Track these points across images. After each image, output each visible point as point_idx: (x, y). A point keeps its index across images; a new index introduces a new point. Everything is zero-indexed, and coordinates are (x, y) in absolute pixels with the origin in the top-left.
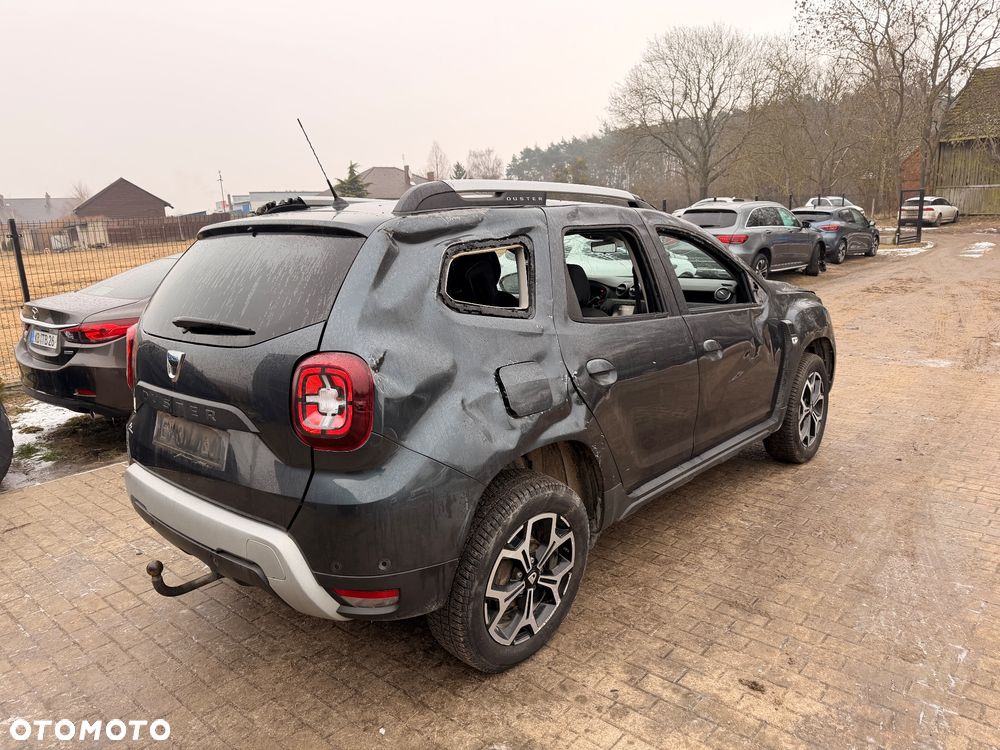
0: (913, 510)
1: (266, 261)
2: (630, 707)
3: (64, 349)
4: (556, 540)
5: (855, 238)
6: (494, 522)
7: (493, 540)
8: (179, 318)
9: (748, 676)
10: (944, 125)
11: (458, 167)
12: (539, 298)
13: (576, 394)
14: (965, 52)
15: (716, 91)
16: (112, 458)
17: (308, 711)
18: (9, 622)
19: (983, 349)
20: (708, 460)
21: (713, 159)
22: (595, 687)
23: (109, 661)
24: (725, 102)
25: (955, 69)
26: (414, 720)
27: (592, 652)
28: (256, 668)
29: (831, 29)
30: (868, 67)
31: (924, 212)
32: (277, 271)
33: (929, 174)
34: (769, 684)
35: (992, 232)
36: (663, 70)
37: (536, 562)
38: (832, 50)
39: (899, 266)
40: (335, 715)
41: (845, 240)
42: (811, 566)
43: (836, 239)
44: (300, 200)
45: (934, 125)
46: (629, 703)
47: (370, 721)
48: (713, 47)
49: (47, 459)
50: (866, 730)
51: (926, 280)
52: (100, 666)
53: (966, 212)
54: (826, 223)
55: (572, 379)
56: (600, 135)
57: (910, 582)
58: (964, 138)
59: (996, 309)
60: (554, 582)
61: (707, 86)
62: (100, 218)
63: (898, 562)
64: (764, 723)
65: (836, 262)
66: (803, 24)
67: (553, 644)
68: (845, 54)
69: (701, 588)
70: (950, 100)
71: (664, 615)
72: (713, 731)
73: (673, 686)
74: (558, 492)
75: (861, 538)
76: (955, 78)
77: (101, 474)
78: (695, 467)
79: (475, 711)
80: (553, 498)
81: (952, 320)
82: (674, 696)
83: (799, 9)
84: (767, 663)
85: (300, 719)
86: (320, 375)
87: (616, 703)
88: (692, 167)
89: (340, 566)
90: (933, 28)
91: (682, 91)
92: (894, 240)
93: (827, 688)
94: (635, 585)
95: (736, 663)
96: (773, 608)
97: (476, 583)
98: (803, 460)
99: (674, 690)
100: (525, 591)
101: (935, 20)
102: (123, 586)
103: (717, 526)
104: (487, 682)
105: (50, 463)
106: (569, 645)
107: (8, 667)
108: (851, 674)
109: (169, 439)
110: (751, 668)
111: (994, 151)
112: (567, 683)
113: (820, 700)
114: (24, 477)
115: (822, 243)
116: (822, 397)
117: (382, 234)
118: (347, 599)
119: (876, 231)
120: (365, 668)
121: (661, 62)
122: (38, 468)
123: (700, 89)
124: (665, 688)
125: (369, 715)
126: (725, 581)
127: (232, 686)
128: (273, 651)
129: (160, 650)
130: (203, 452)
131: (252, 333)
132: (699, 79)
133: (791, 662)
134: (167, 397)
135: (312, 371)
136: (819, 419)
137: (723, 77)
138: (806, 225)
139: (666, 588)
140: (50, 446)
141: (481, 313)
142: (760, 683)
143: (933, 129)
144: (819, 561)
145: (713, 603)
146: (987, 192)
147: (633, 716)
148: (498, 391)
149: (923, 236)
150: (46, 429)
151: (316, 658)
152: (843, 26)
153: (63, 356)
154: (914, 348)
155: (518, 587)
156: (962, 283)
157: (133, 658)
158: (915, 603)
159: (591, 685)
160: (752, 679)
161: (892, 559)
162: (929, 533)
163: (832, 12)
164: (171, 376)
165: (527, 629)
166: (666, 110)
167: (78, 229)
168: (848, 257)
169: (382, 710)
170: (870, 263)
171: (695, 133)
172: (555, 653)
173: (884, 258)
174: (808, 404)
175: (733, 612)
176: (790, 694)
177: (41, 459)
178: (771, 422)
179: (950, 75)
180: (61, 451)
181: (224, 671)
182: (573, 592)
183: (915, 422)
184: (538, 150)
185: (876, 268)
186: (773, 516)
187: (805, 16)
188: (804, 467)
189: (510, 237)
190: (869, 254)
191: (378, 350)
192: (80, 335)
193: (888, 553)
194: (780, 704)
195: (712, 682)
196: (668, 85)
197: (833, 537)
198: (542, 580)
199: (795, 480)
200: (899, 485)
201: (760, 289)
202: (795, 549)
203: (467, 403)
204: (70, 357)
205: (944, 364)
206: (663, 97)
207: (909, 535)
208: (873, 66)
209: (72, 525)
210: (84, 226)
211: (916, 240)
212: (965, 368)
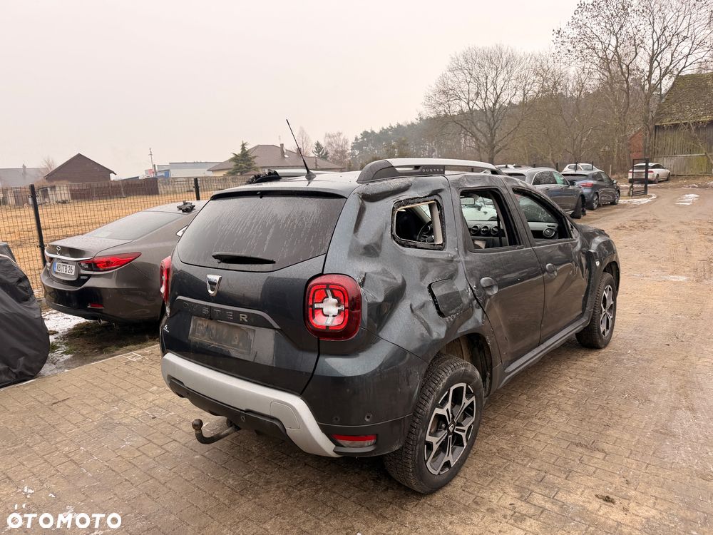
0: (686, 379)
1: (277, 215)
2: (525, 515)
3: (80, 275)
4: (466, 402)
5: (604, 192)
6: (431, 389)
7: (431, 401)
8: (217, 253)
9: (601, 492)
10: (658, 114)
11: (318, 145)
12: (448, 237)
13: (475, 301)
14: (671, 64)
15: (499, 91)
16: (113, 352)
17: (304, 522)
18: (73, 467)
19: (707, 268)
20: (549, 347)
21: (497, 137)
22: (498, 502)
23: (154, 492)
24: (505, 99)
25: (664, 76)
26: (379, 527)
27: (490, 479)
28: (259, 494)
29: (578, 48)
30: (603, 74)
31: (649, 174)
32: (286, 220)
33: (649, 148)
34: (616, 497)
35: (694, 187)
36: (461, 77)
37: (453, 417)
38: (579, 63)
39: (636, 211)
40: (324, 525)
41: (597, 193)
42: (625, 418)
43: (591, 193)
44: (276, 173)
45: (651, 113)
46: (524, 512)
47: (348, 528)
48: (496, 61)
49: (67, 353)
50: (690, 527)
51: (657, 221)
52: (148, 495)
53: (675, 173)
54: (584, 182)
55: (473, 291)
56: (416, 122)
57: (695, 427)
58: (672, 123)
59: (710, 241)
60: (463, 431)
61: (493, 87)
62: (64, 181)
63: (683, 414)
64: (619, 524)
65: (592, 209)
66: (558, 45)
67: (462, 474)
68: (587, 66)
69: (554, 434)
70: (661, 96)
71: (533, 453)
72: (586, 529)
73: (552, 500)
74: (467, 368)
75: (655, 399)
76: (664, 82)
77: (111, 363)
78: (542, 351)
79: (419, 520)
80: (465, 372)
81: (681, 248)
82: (554, 507)
83: (556, 35)
84: (612, 484)
85: (300, 528)
86: (325, 290)
87: (515, 512)
88: (483, 144)
89: (339, 420)
90: (647, 47)
91: (475, 91)
92: (629, 193)
93: (656, 500)
94: (509, 433)
95: (590, 484)
96: (606, 447)
97: (421, 431)
98: (603, 346)
99: (552, 503)
100: (447, 437)
101: (649, 42)
102: (149, 440)
103: (554, 392)
104: (423, 500)
105: (69, 356)
106: (473, 474)
107: (83, 497)
108: (670, 490)
109: (203, 335)
110: (602, 487)
111: (693, 132)
112: (478, 499)
113: (653, 507)
114: (54, 366)
115: (583, 196)
116: (612, 303)
117: (356, 196)
118: (341, 442)
119: (618, 187)
120: (334, 492)
121: (460, 72)
122: (61, 360)
123: (487, 89)
124: (546, 502)
125: (346, 524)
126: (569, 429)
127: (245, 506)
128: (268, 482)
129: (188, 484)
130: (233, 343)
131: (272, 262)
132: (486, 83)
133: (628, 483)
134: (206, 306)
135: (319, 287)
136: (611, 317)
137: (503, 82)
138: (572, 183)
139: (528, 434)
140: (67, 344)
141: (416, 247)
142: (611, 496)
143: (650, 117)
144: (629, 414)
145: (564, 444)
146: (689, 160)
147: (529, 522)
148: (431, 299)
149: (649, 190)
150: (60, 332)
151: (299, 487)
152: (586, 47)
153: (80, 280)
154: (659, 268)
155: (443, 434)
156: (682, 222)
157: (170, 489)
158: (702, 441)
159: (495, 501)
160: (606, 495)
161: (679, 413)
162: (700, 394)
163: (579, 37)
164: (210, 291)
165: (447, 464)
166: (463, 104)
167: (49, 189)
168: (599, 206)
169: (355, 521)
170: (615, 210)
171: (485, 120)
172: (465, 480)
173: (624, 206)
174: (605, 307)
175: (579, 450)
176: (633, 505)
177: (62, 353)
178: (584, 320)
179: (661, 79)
180: (75, 347)
181: (237, 497)
182: (474, 438)
183: (672, 318)
184: (373, 132)
185: (620, 213)
186: (590, 385)
187: (560, 40)
188: (603, 351)
189: (429, 196)
190: (613, 203)
191: (361, 273)
192: (93, 265)
193: (675, 408)
194: (627, 510)
195: (577, 497)
196: (465, 87)
197: (635, 398)
198: (457, 430)
199: (601, 360)
200: (672, 363)
201: (574, 229)
202: (612, 407)
203: (414, 307)
204: (85, 281)
205: (682, 279)
206: (462, 96)
207: (687, 396)
208: (606, 73)
209: (100, 399)
210: (53, 188)
211: (644, 193)
212: (697, 281)
